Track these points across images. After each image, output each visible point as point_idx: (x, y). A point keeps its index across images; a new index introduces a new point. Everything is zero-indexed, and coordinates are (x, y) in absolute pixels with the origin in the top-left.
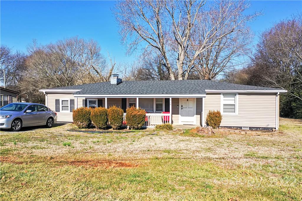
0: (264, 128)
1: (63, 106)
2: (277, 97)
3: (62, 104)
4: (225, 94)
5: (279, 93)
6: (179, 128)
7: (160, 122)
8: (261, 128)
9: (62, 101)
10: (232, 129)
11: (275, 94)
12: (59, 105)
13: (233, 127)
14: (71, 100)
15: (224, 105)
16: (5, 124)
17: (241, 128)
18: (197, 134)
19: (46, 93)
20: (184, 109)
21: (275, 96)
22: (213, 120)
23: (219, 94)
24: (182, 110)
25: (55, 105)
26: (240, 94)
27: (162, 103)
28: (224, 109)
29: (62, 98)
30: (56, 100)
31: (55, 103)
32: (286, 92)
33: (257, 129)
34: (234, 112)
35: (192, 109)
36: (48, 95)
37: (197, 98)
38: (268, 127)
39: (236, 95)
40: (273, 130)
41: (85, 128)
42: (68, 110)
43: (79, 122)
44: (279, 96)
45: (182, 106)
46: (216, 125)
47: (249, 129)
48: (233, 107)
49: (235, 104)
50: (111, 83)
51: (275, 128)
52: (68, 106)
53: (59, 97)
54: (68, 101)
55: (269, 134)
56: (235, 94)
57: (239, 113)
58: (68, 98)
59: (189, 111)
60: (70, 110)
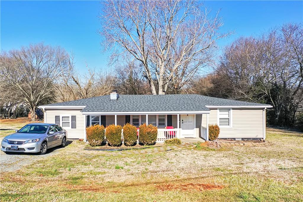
0: (254, 139)
1: (63, 123)
2: (264, 111)
3: (62, 121)
4: (221, 109)
5: (266, 108)
6: (187, 142)
7: (163, 136)
8: (251, 138)
9: (63, 117)
10: (227, 140)
11: (263, 109)
12: (60, 121)
13: (228, 138)
14: (72, 117)
15: (220, 119)
16: (35, 148)
17: (235, 139)
18: (208, 148)
19: (45, 109)
20: (185, 123)
21: (262, 110)
22: (213, 133)
23: (216, 109)
24: (183, 124)
25: (55, 121)
26: (233, 109)
27: (164, 118)
28: (220, 122)
29: (62, 114)
30: (56, 117)
31: (55, 120)
32: (271, 108)
33: (248, 139)
34: (229, 125)
35: (192, 123)
36: (47, 111)
37: (196, 115)
38: (257, 137)
39: (231, 110)
40: (261, 140)
41: (99, 146)
42: (69, 126)
43: (94, 140)
44: (265, 110)
45: (183, 120)
46: (215, 138)
47: (241, 140)
48: (227, 120)
49: (229, 118)
50: (111, 98)
51: (263, 139)
52: (69, 123)
53: (59, 114)
54: (69, 117)
55: (262, 145)
56: (229, 109)
57: (233, 125)
58: (69, 114)
59: (189, 125)
60: (72, 126)
